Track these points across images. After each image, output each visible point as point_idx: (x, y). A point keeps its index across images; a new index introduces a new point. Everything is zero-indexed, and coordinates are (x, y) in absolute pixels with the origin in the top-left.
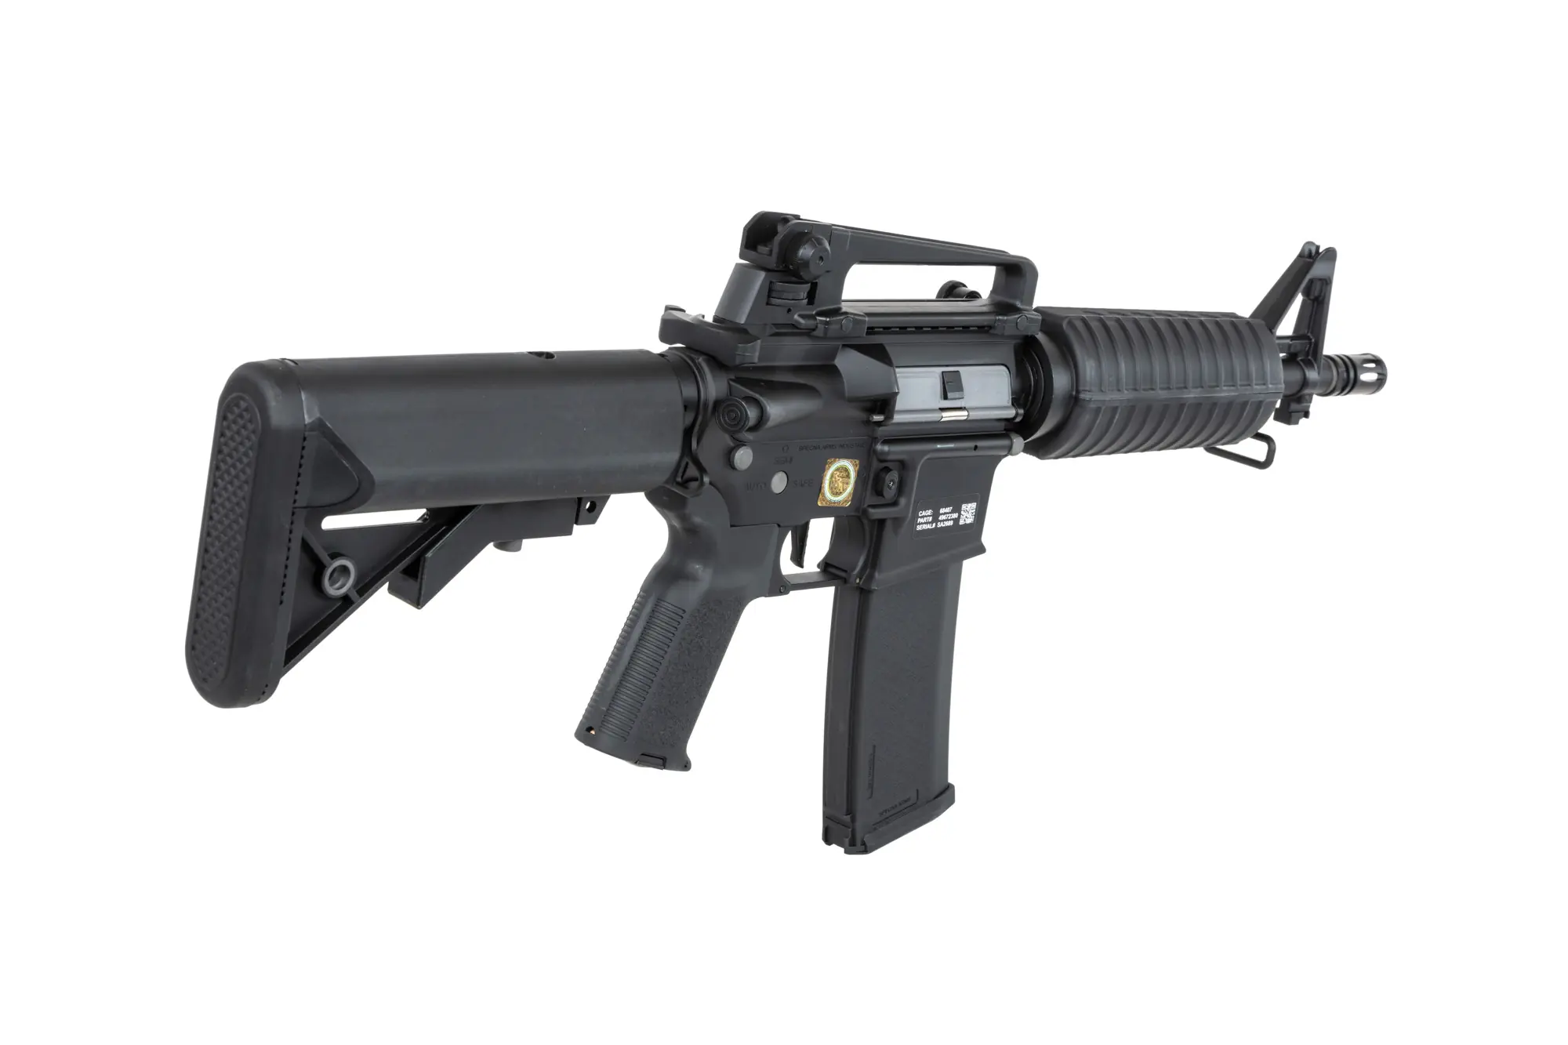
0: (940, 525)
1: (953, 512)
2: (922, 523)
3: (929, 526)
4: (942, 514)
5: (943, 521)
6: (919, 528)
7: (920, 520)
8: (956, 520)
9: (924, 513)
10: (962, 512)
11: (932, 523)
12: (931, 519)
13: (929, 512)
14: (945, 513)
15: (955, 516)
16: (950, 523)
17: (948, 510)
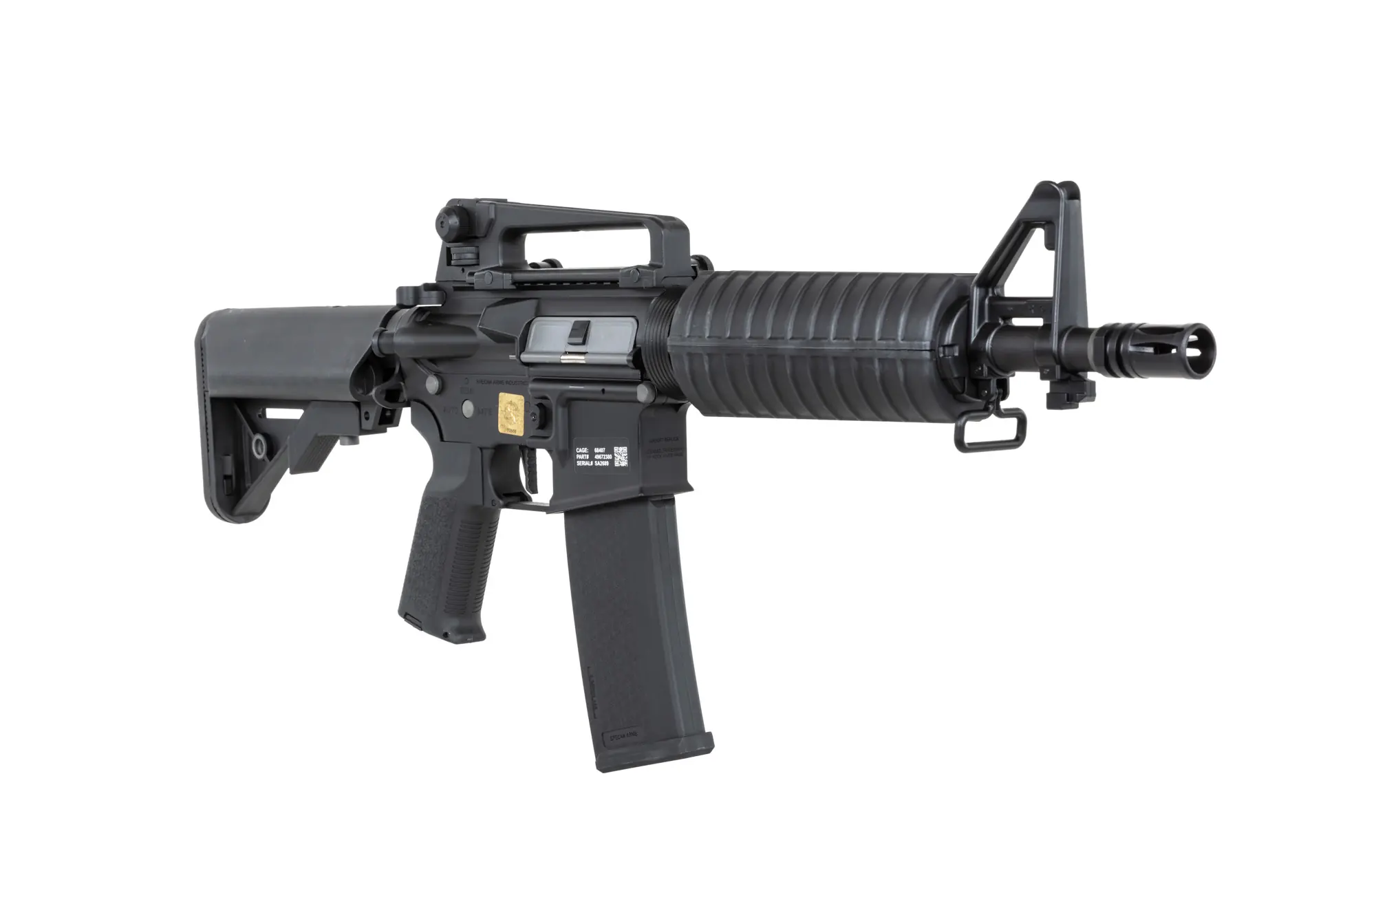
0: (597, 464)
1: (606, 453)
2: (580, 460)
3: (587, 463)
4: (597, 453)
5: (599, 460)
6: (579, 463)
7: (578, 456)
8: (612, 461)
9: (580, 451)
10: (615, 455)
11: (589, 460)
12: (588, 457)
13: (585, 450)
14: (599, 453)
15: (609, 457)
16: (606, 463)
17: (602, 450)
